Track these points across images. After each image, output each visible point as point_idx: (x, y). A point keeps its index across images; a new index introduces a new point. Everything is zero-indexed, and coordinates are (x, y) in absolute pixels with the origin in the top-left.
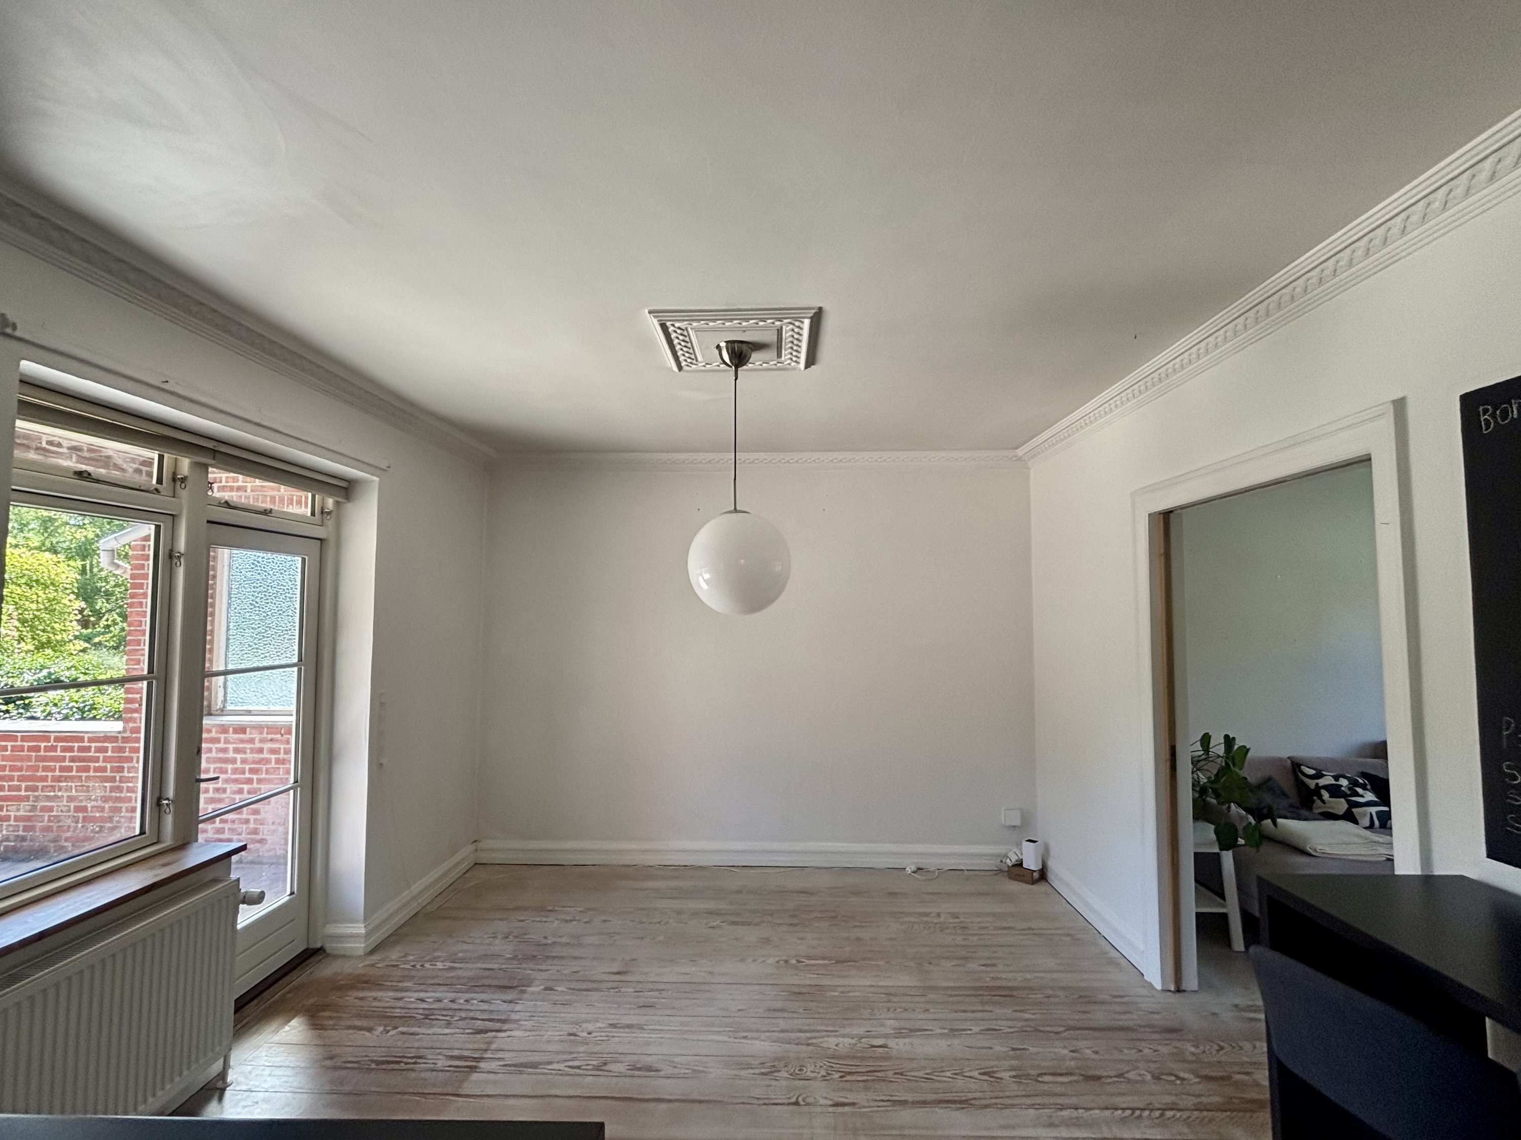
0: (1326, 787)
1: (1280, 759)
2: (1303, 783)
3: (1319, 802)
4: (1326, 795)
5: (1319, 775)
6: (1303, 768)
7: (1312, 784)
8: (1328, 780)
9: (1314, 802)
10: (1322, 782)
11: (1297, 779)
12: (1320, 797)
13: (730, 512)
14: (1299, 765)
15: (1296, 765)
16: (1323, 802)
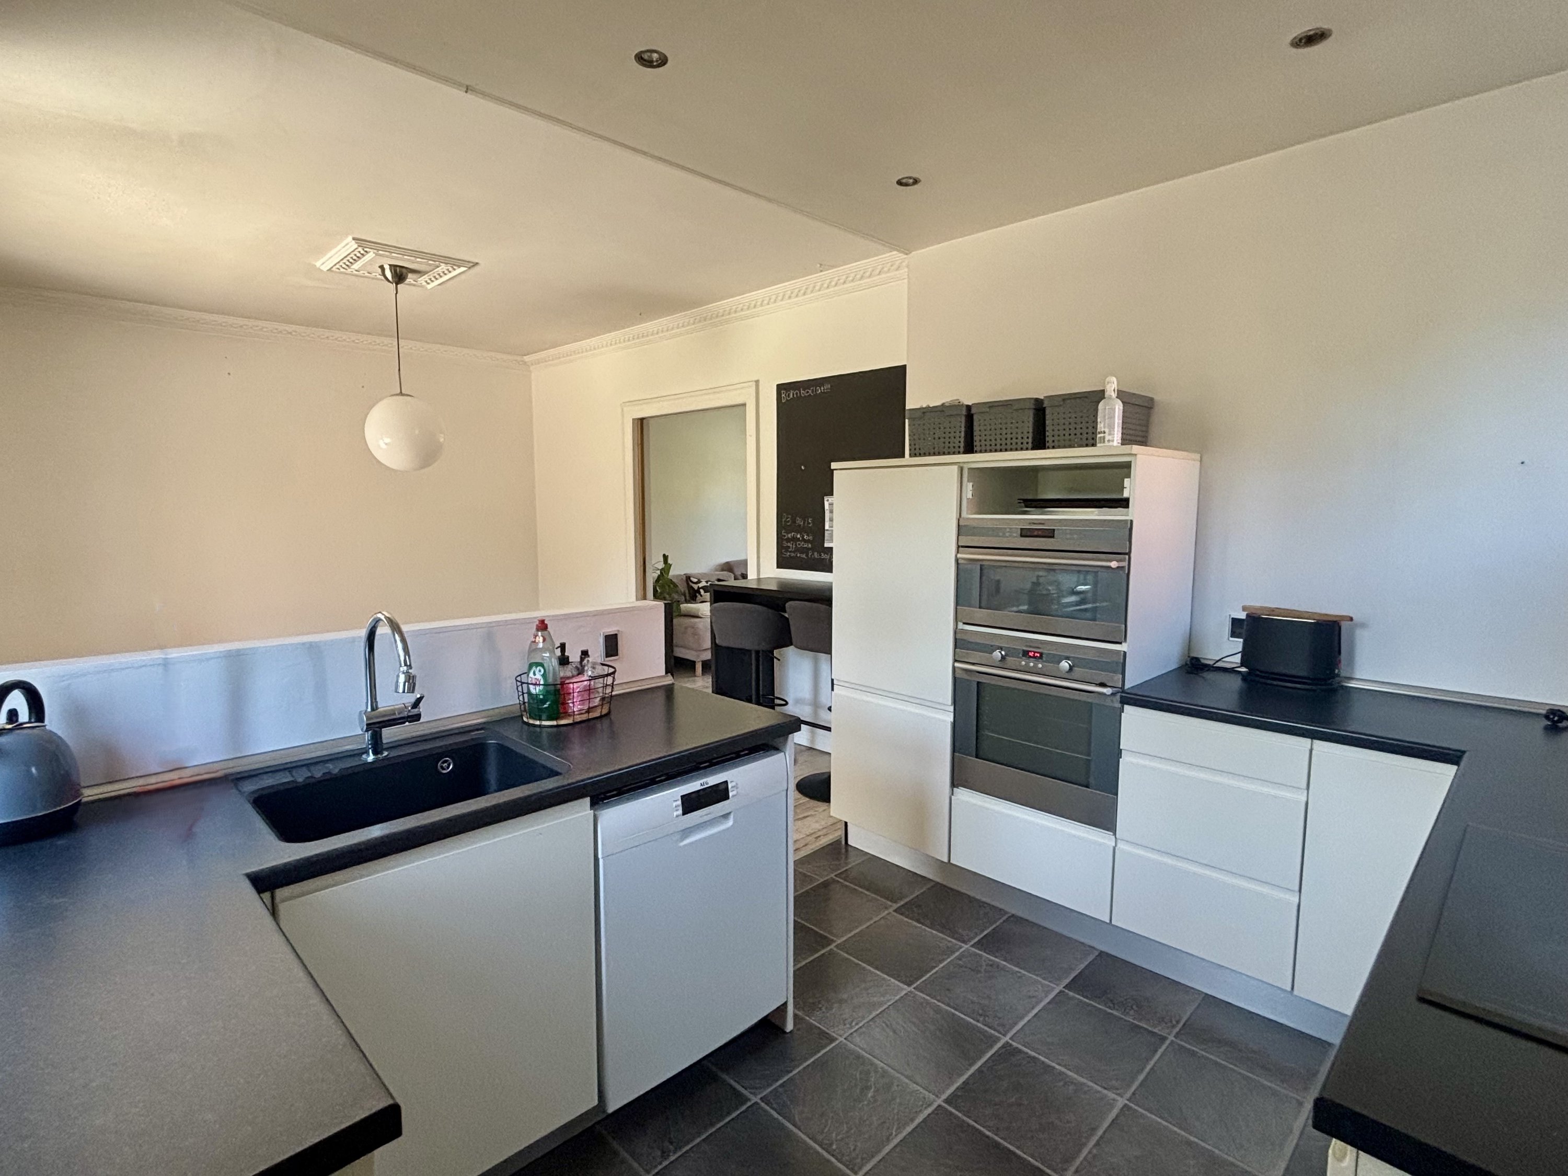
0: (702, 588)
1: (681, 575)
2: (692, 587)
3: (699, 596)
4: (702, 591)
5: (699, 582)
6: (692, 579)
7: (695, 587)
8: (703, 584)
9: (696, 597)
10: (701, 585)
11: (688, 584)
12: (700, 593)
13: (397, 395)
14: (689, 577)
15: (688, 578)
16: (701, 596)
